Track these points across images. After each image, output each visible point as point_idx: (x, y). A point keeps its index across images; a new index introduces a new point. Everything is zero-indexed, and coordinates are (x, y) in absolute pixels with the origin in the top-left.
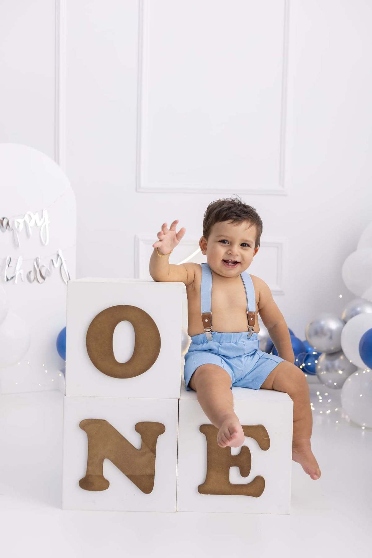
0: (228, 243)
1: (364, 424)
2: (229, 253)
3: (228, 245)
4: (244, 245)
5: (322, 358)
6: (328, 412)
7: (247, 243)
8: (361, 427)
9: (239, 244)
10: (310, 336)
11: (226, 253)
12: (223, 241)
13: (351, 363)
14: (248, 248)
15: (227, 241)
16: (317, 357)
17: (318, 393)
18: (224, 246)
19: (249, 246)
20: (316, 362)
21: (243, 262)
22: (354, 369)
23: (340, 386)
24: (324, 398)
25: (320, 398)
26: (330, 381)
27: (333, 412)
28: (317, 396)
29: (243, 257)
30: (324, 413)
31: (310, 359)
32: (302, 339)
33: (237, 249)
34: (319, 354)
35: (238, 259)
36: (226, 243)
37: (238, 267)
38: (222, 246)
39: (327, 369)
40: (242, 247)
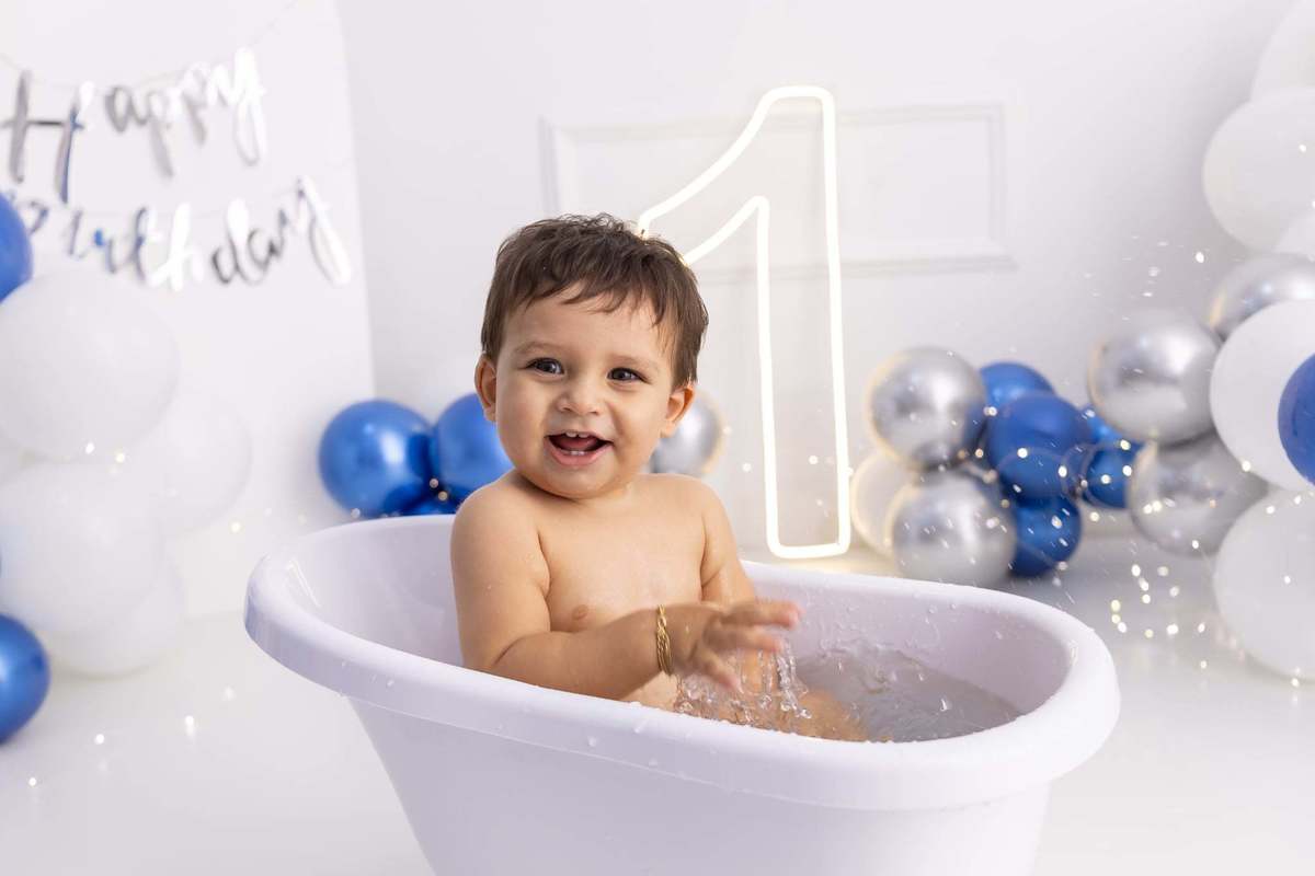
0: (562, 372)
1: (1298, 671)
2: (565, 409)
3: (562, 376)
4: (622, 374)
5: (1148, 458)
6: (1173, 629)
7: (633, 367)
8: (1286, 679)
9: (604, 373)
10: (1102, 390)
11: (554, 407)
12: (543, 365)
13: (1249, 474)
14: (638, 384)
15: (554, 362)
16: (1128, 457)
17: (1136, 570)
18: (549, 383)
19: (640, 377)
20: (1127, 470)
21: (621, 442)
22: (1258, 488)
23: (1211, 548)
24: (1159, 584)
25: (1145, 586)
26: (1176, 534)
27: (1187, 630)
28: (1133, 581)
29: (617, 419)
30: (1160, 634)
31: (1106, 464)
32: (1077, 399)
33: (593, 391)
34: (1137, 446)
35: (601, 427)
36: (554, 371)
37: (605, 456)
38: (540, 381)
39: (1167, 491)
40: (616, 381)
